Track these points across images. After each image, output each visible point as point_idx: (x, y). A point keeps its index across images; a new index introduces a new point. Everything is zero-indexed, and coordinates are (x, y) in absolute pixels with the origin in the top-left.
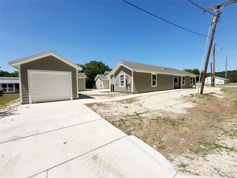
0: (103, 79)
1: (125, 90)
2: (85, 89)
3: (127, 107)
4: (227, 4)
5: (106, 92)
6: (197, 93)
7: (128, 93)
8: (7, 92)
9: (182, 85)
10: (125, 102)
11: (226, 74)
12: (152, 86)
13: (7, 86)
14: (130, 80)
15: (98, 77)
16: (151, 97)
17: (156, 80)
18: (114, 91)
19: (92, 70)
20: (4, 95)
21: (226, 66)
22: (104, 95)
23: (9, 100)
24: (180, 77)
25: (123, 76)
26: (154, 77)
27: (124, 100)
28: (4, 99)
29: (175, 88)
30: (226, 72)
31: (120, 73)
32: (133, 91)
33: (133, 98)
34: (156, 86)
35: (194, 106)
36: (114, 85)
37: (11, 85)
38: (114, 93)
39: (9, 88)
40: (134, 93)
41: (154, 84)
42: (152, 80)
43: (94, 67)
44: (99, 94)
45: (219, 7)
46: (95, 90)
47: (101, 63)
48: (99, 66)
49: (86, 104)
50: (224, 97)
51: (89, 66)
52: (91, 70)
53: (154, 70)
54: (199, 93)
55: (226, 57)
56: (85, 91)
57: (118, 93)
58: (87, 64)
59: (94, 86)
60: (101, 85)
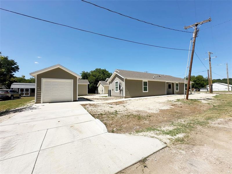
0: (104, 85)
1: (119, 95)
2: (87, 94)
3: (112, 107)
4: (203, 23)
5: (105, 97)
6: (184, 98)
7: (121, 97)
8: (24, 96)
9: (175, 91)
10: (114, 104)
11: (228, 80)
12: (143, 92)
13: (24, 90)
14: (123, 87)
15: (100, 83)
16: (138, 101)
17: (147, 86)
18: (111, 96)
19: (97, 77)
20: (21, 97)
21: (228, 73)
22: (100, 99)
23: (26, 101)
24: (173, 84)
25: (117, 82)
26: (145, 83)
27: (114, 103)
28: (22, 100)
29: (167, 94)
30: (228, 79)
31: (115, 80)
32: (124, 96)
33: (123, 101)
34: (147, 91)
35: (169, 108)
36: (110, 91)
37: (27, 90)
38: (110, 97)
39: (25, 92)
40: (125, 98)
41: (145, 89)
42: (143, 86)
43: (98, 74)
44: (98, 98)
45: (197, 25)
46: (97, 95)
47: (105, 71)
48: (103, 73)
49: (81, 105)
50: (208, 102)
51: (94, 74)
52: (95, 77)
53: (145, 78)
54: (185, 98)
55: (227, 64)
56: (87, 95)
57: (113, 97)
58: (92, 72)
59: (96, 91)
60: (102, 91)
